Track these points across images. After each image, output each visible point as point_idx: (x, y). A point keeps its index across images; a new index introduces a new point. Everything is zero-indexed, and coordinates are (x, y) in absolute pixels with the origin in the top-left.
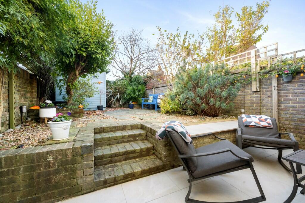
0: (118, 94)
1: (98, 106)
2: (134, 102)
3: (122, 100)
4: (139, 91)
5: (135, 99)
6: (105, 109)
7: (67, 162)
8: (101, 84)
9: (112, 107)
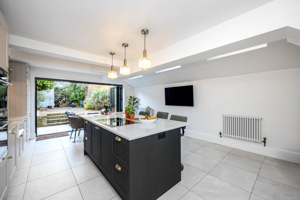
0: (64, 98)
1: (48, 106)
2: (76, 103)
3: (67, 102)
4: (80, 96)
5: (77, 101)
6: (53, 108)
7: (40, 119)
8: (50, 92)
9: (60, 107)
